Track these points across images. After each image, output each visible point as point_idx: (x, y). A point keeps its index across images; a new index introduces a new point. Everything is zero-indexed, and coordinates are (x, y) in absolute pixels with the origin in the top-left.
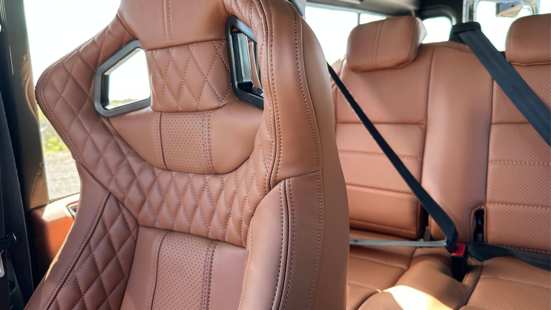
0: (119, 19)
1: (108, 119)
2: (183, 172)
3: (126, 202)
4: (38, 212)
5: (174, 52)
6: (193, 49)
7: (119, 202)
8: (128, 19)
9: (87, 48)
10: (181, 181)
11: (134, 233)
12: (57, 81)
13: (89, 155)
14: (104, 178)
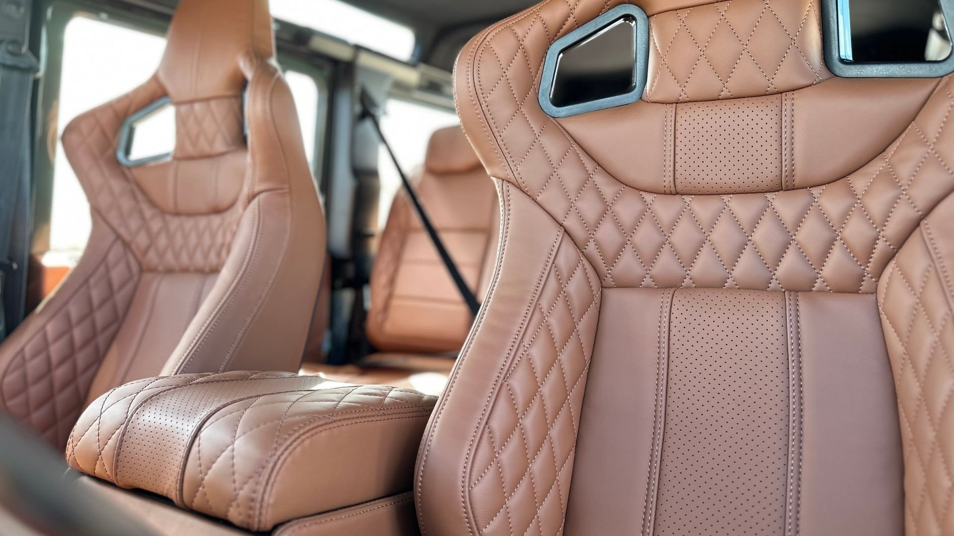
0: (155, 78)
1: (129, 168)
2: (191, 214)
3: (133, 247)
4: (39, 257)
5: (197, 107)
6: (213, 104)
7: (127, 245)
8: (162, 78)
9: (119, 100)
10: (189, 223)
11: (136, 279)
12: (84, 127)
13: (104, 200)
14: (115, 222)
